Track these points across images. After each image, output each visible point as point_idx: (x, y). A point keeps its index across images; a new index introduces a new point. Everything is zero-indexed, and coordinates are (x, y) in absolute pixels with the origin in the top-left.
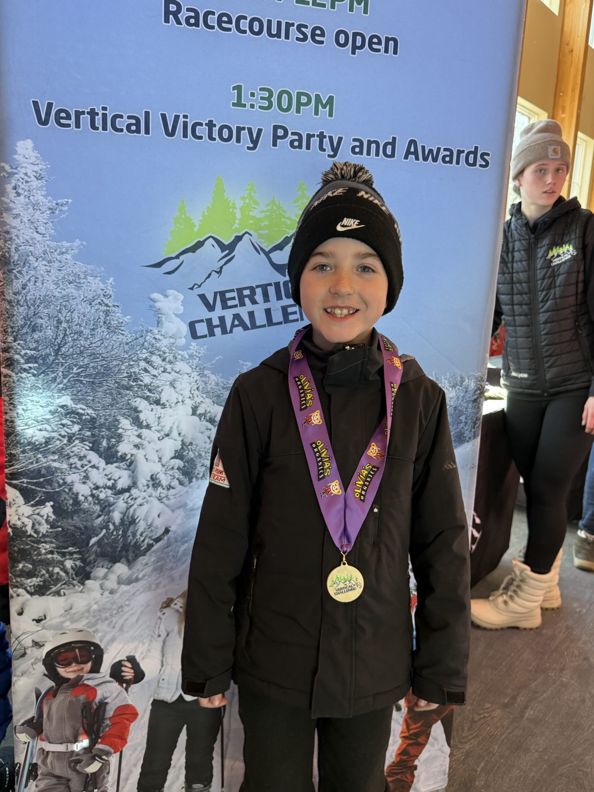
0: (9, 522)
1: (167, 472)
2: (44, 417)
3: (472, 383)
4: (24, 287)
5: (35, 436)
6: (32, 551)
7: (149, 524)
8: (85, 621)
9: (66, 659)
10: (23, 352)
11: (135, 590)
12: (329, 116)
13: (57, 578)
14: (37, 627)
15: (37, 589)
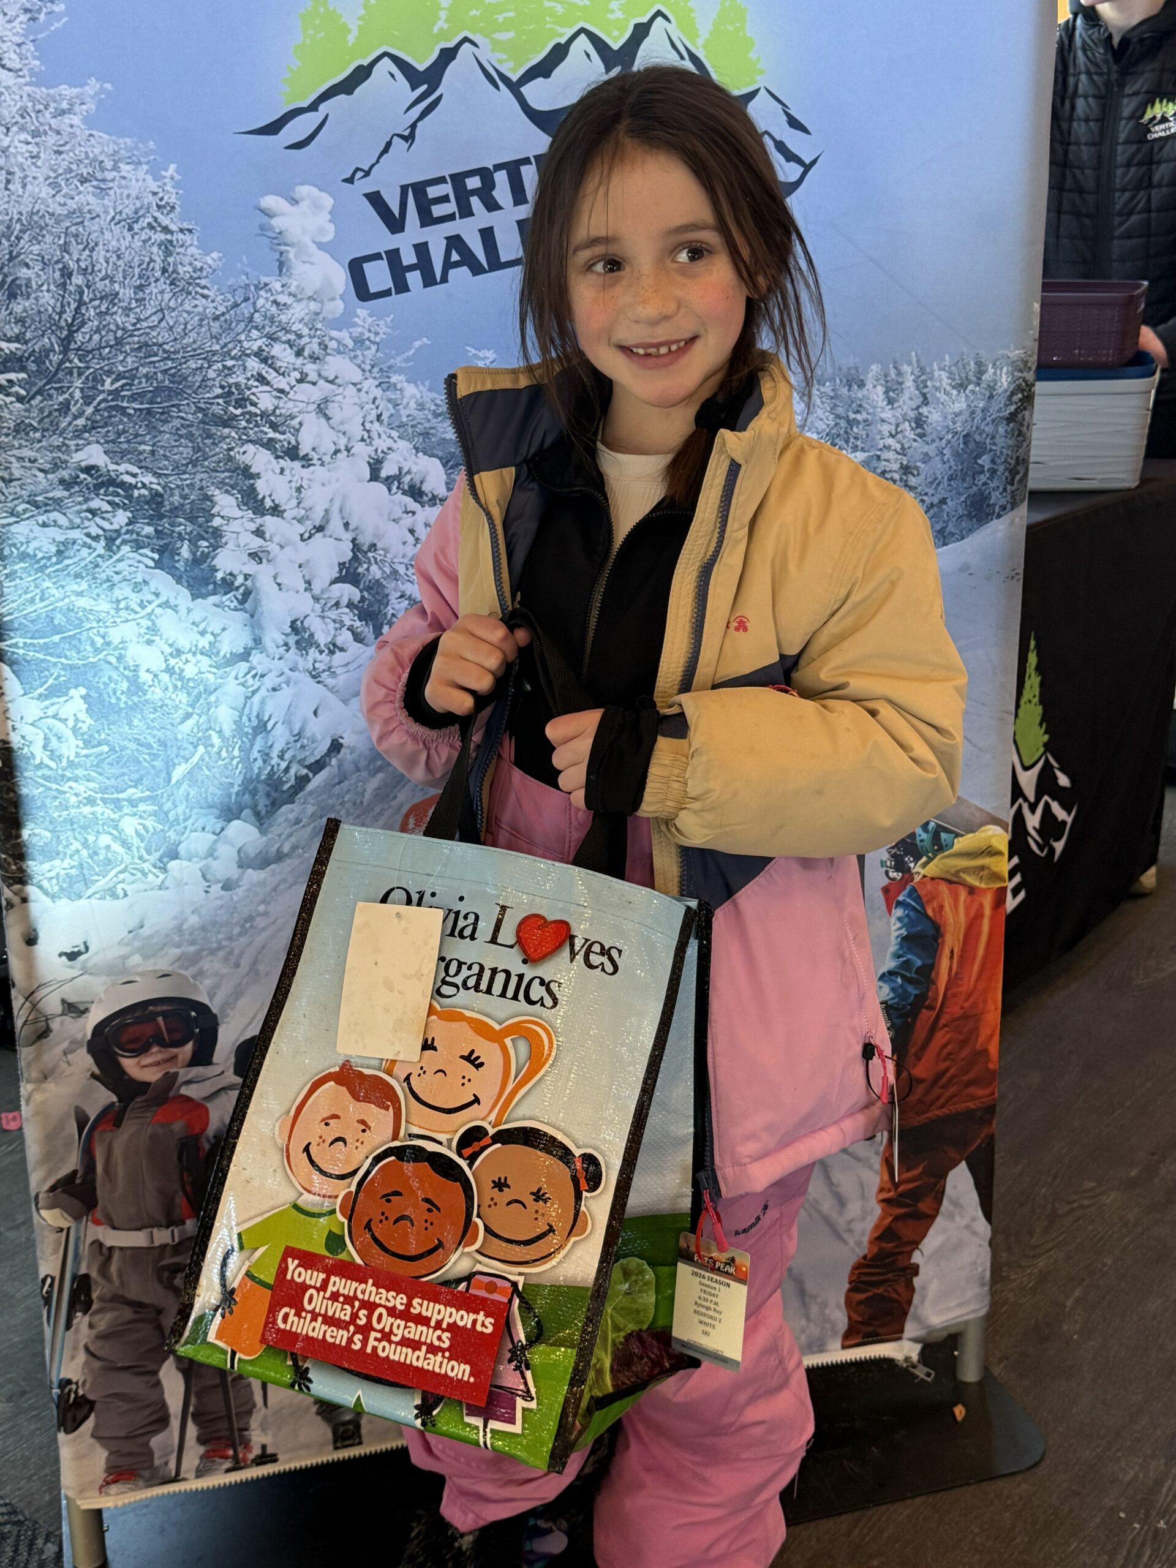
1: (326, 614)
2: (50, 495)
3: (1004, 376)
5: (35, 538)
6: (48, 801)
7: (296, 732)
8: (173, 954)
9: (136, 1040)
11: (278, 878)
13: (106, 858)
14: (69, 970)
15: (65, 885)
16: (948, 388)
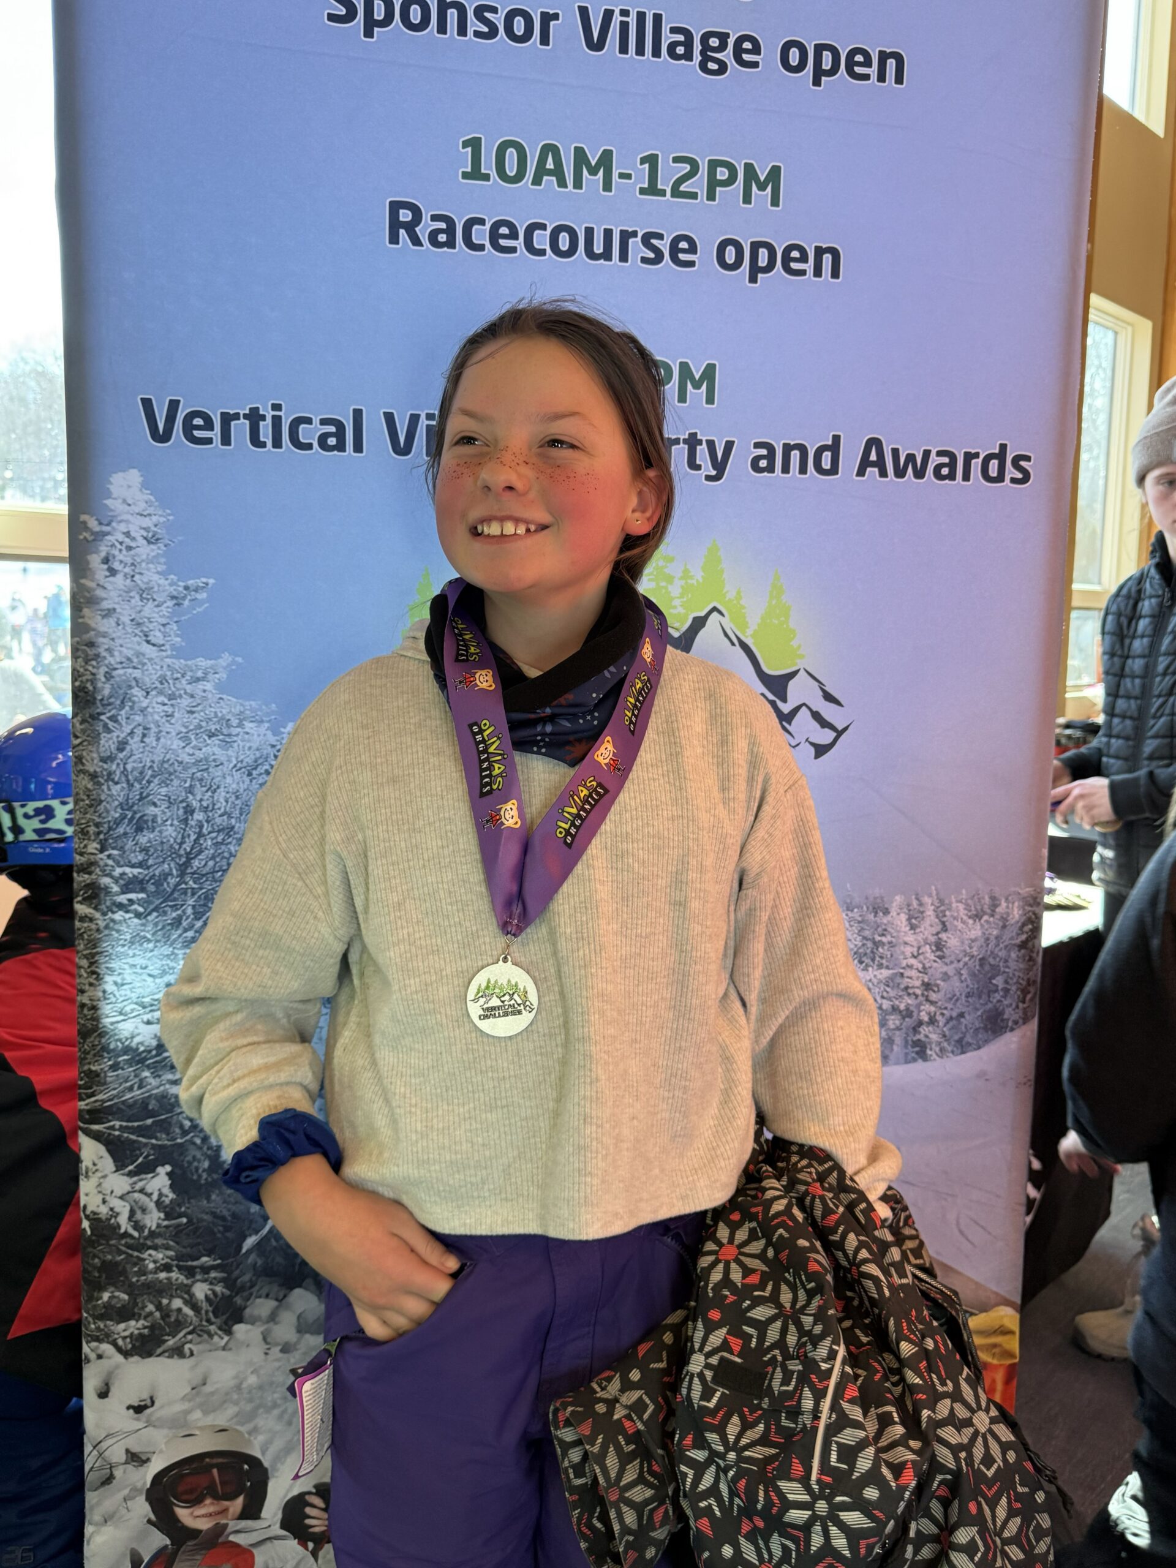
0: (85, 1207)
2: (156, 997)
3: (1015, 911)
4: (122, 746)
5: (138, 1034)
6: (128, 1267)
8: (231, 1410)
9: (191, 1491)
10: (118, 871)
12: (707, 403)
13: (177, 1321)
14: (136, 1422)
15: (137, 1344)
16: (965, 918)
